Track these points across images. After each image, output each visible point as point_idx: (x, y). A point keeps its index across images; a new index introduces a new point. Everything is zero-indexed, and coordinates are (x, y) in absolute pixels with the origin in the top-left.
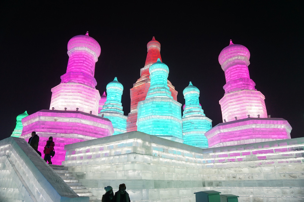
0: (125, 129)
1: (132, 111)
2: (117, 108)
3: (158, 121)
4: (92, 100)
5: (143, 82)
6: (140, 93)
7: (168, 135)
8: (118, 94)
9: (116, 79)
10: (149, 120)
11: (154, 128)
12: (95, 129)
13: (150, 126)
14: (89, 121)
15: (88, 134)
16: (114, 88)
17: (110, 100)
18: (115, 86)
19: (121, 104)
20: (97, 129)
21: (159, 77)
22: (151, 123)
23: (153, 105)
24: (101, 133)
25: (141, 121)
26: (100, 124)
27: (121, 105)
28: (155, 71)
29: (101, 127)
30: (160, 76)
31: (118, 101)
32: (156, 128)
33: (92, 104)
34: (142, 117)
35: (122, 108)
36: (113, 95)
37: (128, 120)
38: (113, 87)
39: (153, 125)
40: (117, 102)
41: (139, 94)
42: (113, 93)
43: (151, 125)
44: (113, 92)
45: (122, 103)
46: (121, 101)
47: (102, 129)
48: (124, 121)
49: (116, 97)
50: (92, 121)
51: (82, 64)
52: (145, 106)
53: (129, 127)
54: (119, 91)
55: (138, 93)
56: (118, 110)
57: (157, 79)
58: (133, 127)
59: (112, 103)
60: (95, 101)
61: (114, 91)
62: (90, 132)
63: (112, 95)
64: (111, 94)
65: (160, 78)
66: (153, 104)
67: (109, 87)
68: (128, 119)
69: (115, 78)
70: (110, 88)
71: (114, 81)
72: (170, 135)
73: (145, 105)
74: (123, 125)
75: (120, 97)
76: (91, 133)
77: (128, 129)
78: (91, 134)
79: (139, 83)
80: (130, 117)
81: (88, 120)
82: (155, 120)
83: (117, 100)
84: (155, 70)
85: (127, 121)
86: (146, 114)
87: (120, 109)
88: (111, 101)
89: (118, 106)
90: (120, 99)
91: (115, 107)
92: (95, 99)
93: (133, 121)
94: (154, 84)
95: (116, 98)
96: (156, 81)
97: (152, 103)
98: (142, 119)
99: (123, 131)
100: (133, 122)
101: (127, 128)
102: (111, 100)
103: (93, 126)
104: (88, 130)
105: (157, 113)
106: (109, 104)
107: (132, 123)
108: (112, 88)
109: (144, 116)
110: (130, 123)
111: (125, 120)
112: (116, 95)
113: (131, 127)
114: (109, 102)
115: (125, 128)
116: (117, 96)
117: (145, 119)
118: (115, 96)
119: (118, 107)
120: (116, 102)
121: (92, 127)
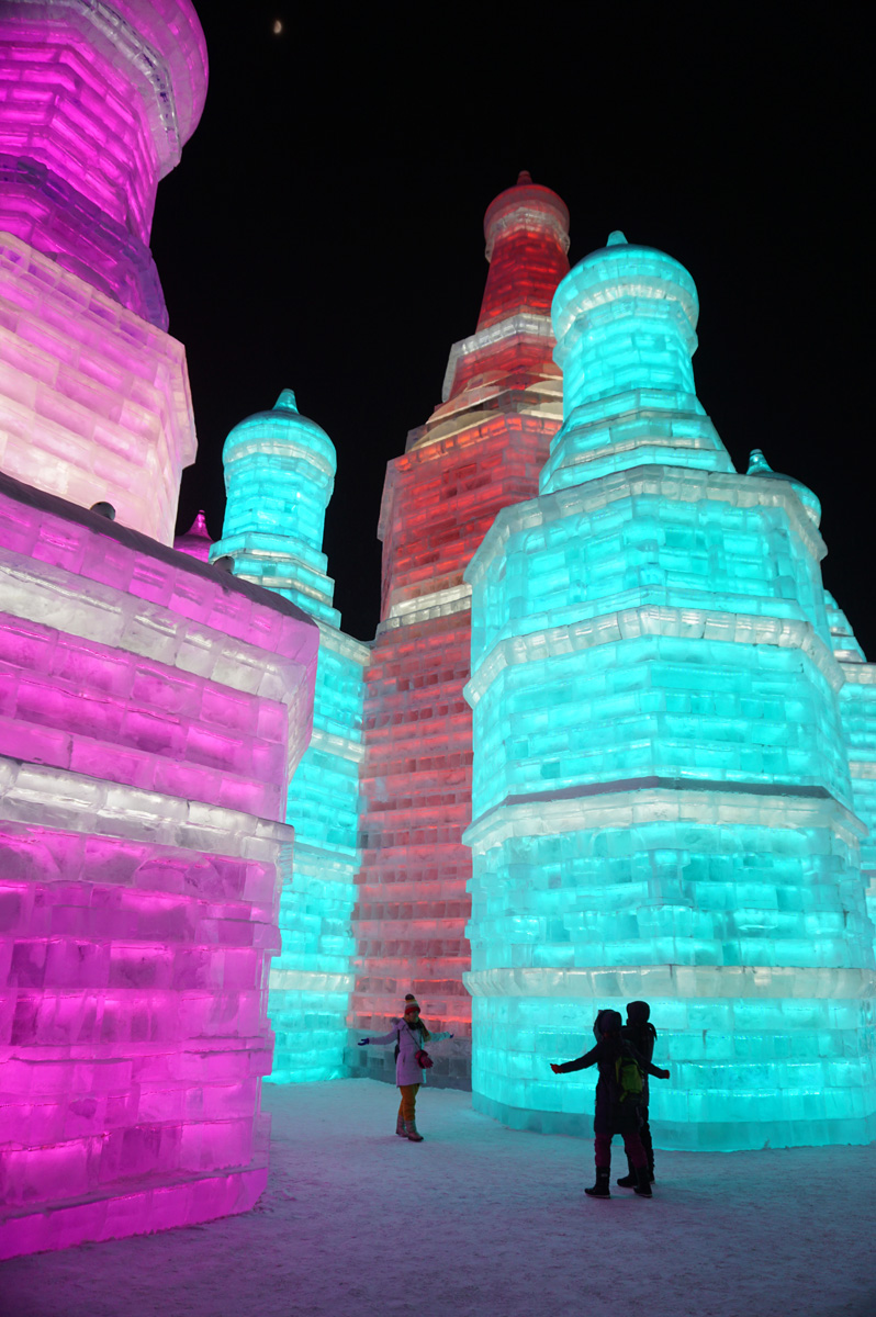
0: (355, 735)
1: (403, 609)
2: (298, 584)
3: (694, 660)
4: (114, 419)
5: (484, 413)
6: (460, 483)
7: (785, 779)
8: (306, 494)
9: (287, 400)
10: (608, 654)
11: (669, 720)
12: (141, 696)
13: (625, 702)
14: (70, 586)
15: (58, 739)
16: (277, 451)
17: (253, 528)
18: (285, 440)
19: (321, 561)
20: (168, 693)
21: (640, 342)
22: (640, 674)
23: (638, 533)
24: (207, 740)
25: (529, 661)
26: (198, 639)
27: (325, 568)
28: (610, 304)
29: (215, 677)
30: (648, 342)
31: (305, 541)
32: (680, 715)
33: (117, 461)
34: (543, 623)
35: (327, 586)
36: (269, 501)
37: (380, 667)
38: (272, 446)
39: (653, 687)
40: (299, 547)
41: (452, 493)
42: (268, 488)
43: (636, 687)
44: (271, 481)
45: (326, 558)
46: (321, 542)
47: (221, 701)
48: (350, 673)
49: (287, 511)
50: (110, 594)
51: (39, 116)
52: (561, 543)
53: (385, 721)
54: (314, 473)
55: (444, 489)
56: (308, 596)
57: (633, 357)
58: (414, 717)
59: (261, 549)
60: (148, 435)
61: (277, 474)
62: (76, 724)
63: (260, 495)
64: (255, 488)
65: (645, 349)
66: (638, 518)
67: (243, 446)
68: (378, 660)
69: (282, 395)
70: (251, 450)
71: (276, 410)
72: (797, 780)
73: (557, 535)
74: (337, 705)
75: (314, 516)
76: (95, 736)
77: (375, 733)
78: (86, 747)
79: (454, 423)
80: (388, 653)
81: (62, 576)
82: (669, 646)
83: (296, 535)
84: (611, 295)
85: (367, 678)
86: (578, 602)
87: (313, 593)
88: (254, 537)
89: (301, 572)
90: (315, 530)
91: (281, 576)
92: (147, 419)
93: (413, 676)
94: (602, 393)
95: (290, 519)
96: (615, 370)
97: (628, 515)
98: (538, 640)
99: (341, 743)
100: (411, 686)
101: (369, 724)
102: (256, 532)
103: (116, 652)
104: (58, 700)
105: (682, 593)
106: (245, 552)
107: (404, 686)
108: (266, 450)
109: (557, 620)
110: (394, 688)
111: (355, 670)
112: (287, 502)
113: (398, 720)
114: (240, 542)
115: (357, 726)
116: (293, 508)
117: (573, 639)
118: (281, 504)
119: (303, 582)
120: (289, 544)
121: (109, 667)
